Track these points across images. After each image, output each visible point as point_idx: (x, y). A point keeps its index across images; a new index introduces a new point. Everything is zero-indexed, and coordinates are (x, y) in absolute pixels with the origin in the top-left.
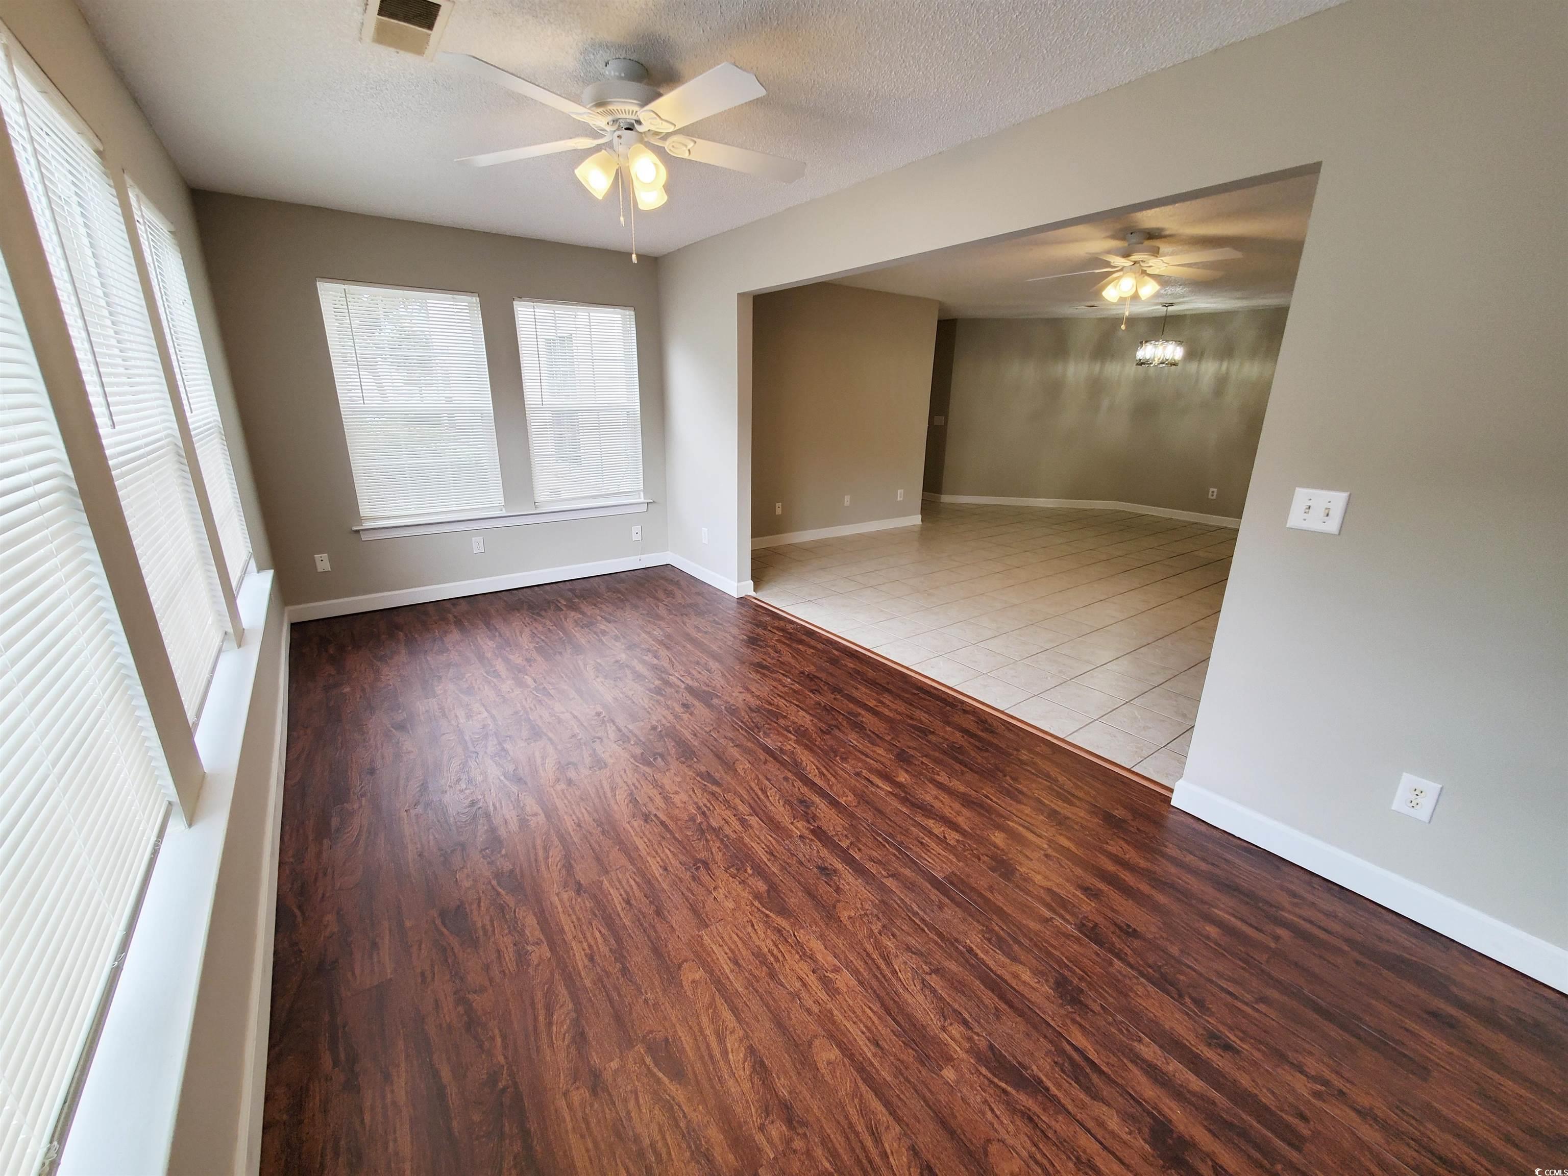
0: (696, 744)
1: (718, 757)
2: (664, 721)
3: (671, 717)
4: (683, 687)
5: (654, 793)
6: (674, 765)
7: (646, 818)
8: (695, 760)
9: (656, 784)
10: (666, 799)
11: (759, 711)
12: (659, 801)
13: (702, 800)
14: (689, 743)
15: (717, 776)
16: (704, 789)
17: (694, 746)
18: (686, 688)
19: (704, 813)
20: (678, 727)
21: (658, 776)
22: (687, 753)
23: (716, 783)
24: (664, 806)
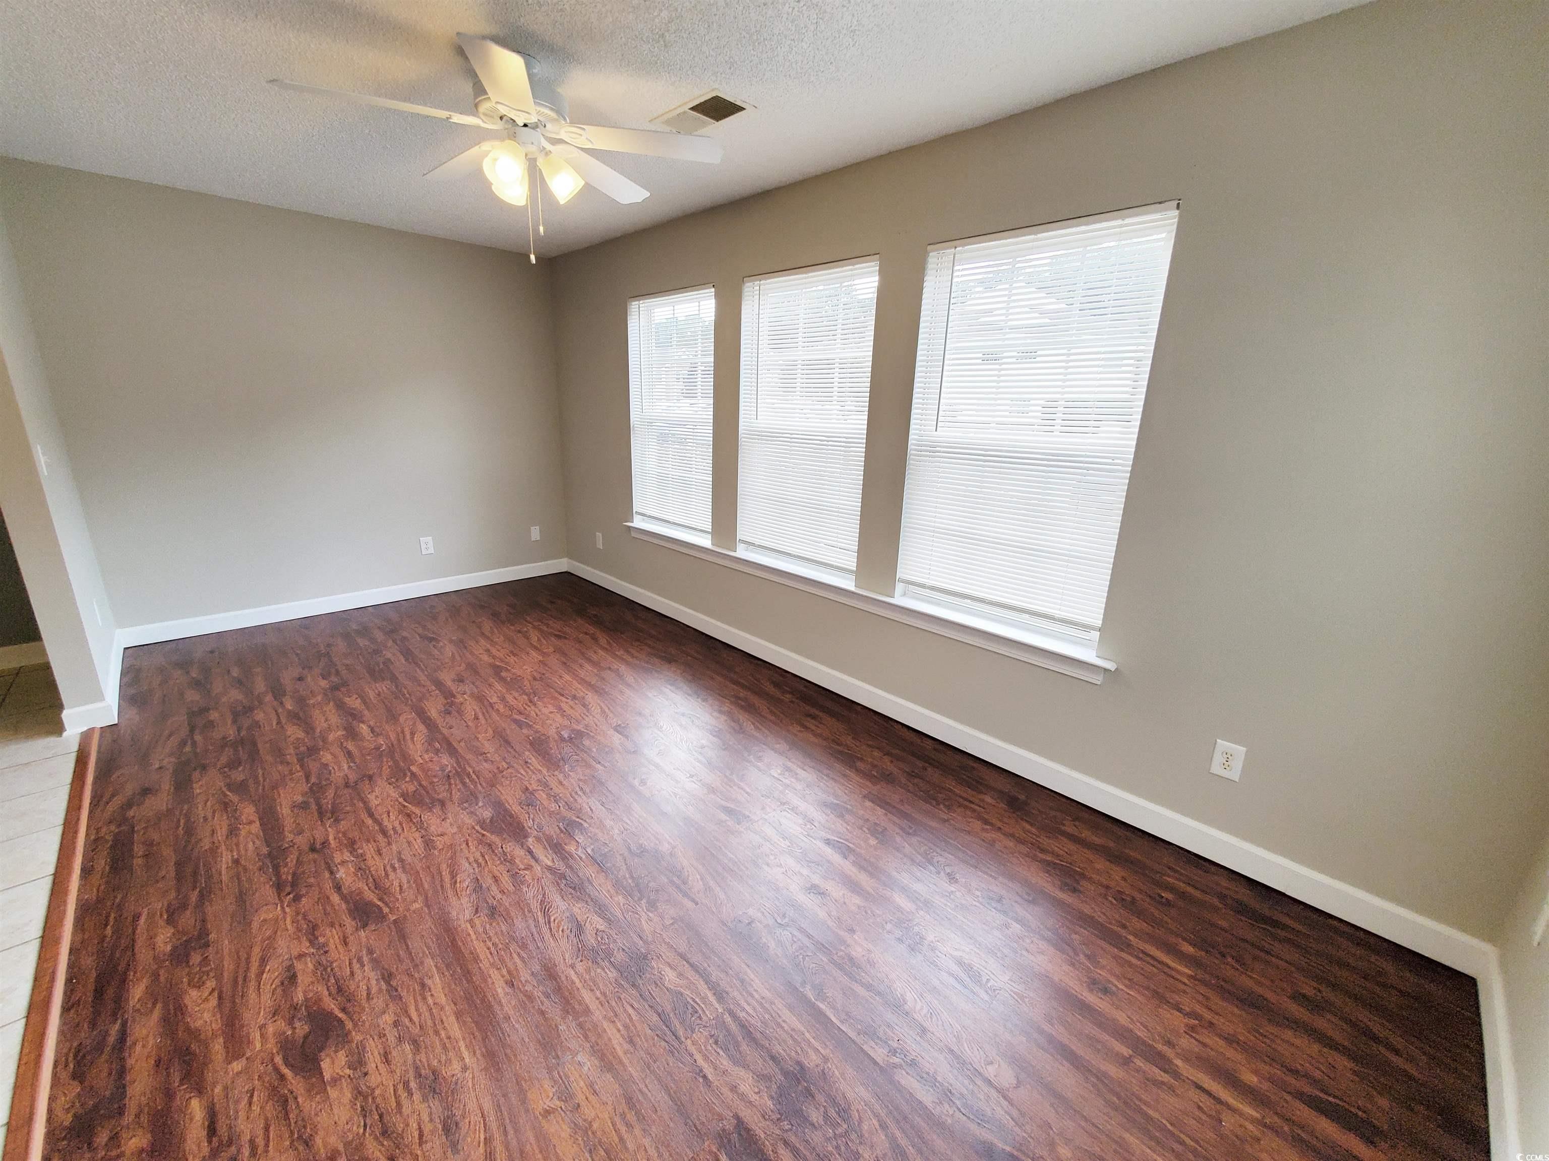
0: (527, 753)
1: (507, 742)
2: (561, 777)
3: (553, 784)
4: (530, 840)
5: (569, 711)
6: (552, 732)
7: (574, 697)
8: (531, 738)
9: (569, 717)
10: (560, 709)
11: (433, 800)
12: (565, 707)
13: (532, 710)
14: (534, 753)
15: (514, 726)
16: (527, 716)
17: (529, 751)
18: (526, 837)
19: (531, 702)
20: (545, 771)
21: (567, 723)
22: (539, 745)
23: (516, 721)
24: (562, 705)
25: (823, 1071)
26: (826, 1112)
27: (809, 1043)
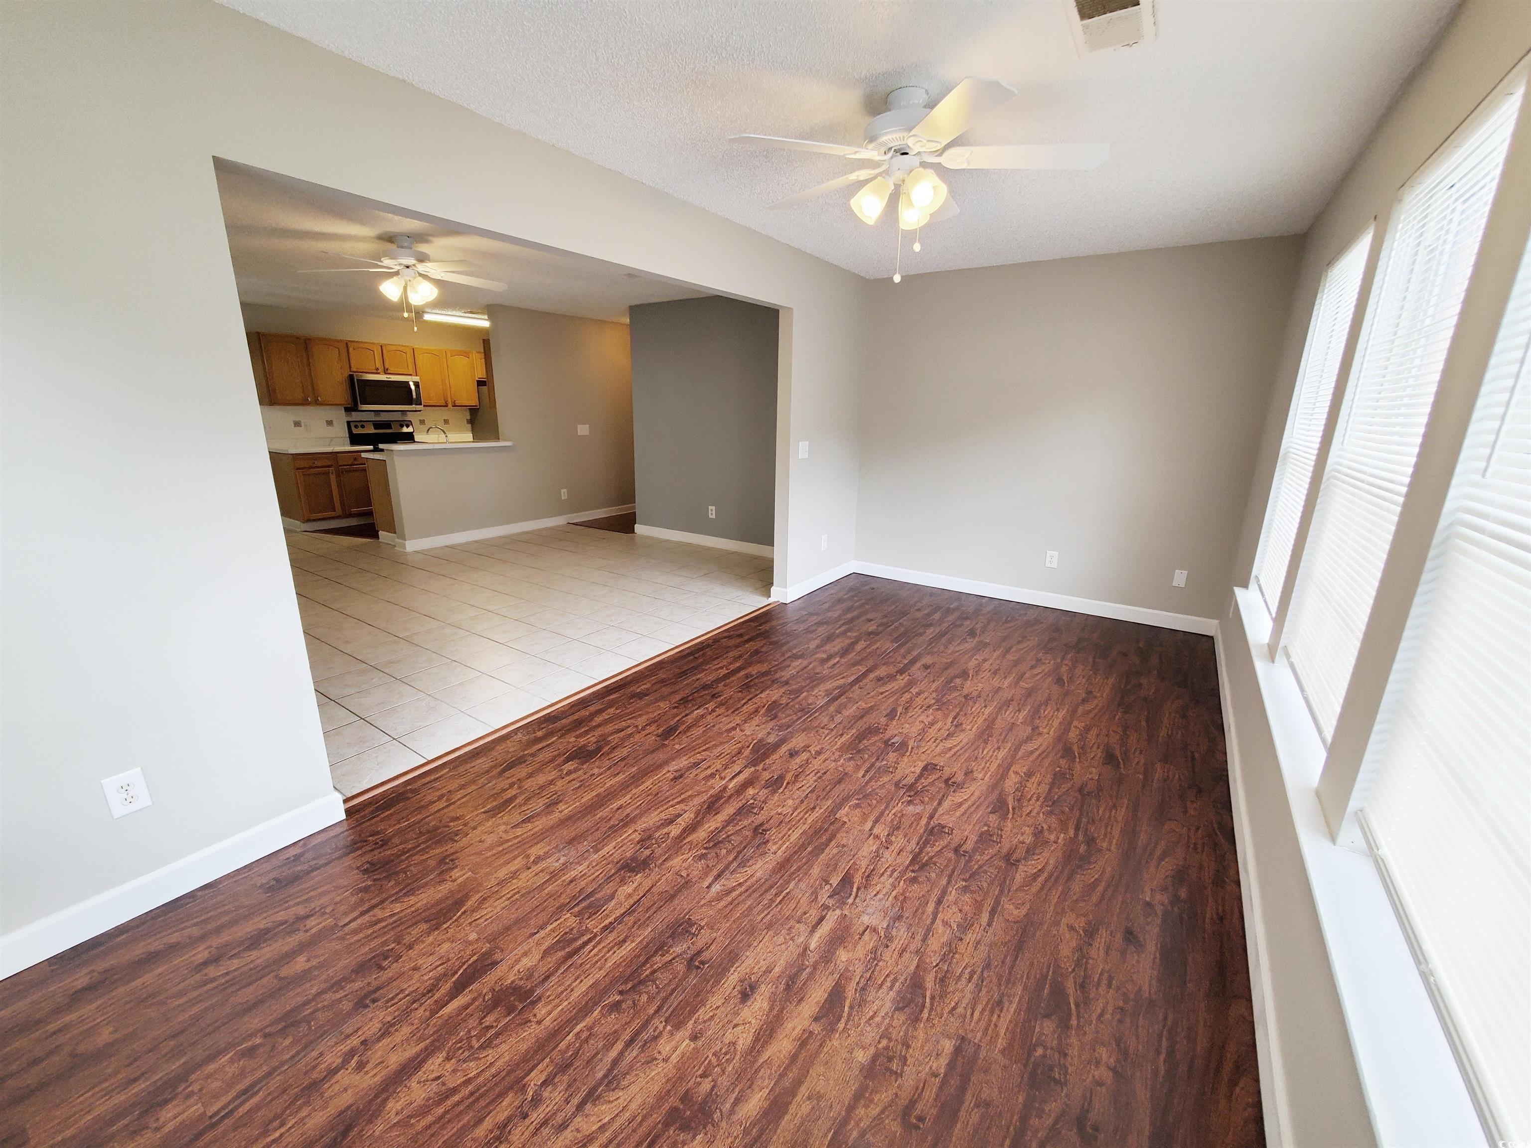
25: (530, 1021)
26: (492, 1027)
27: (557, 1006)
